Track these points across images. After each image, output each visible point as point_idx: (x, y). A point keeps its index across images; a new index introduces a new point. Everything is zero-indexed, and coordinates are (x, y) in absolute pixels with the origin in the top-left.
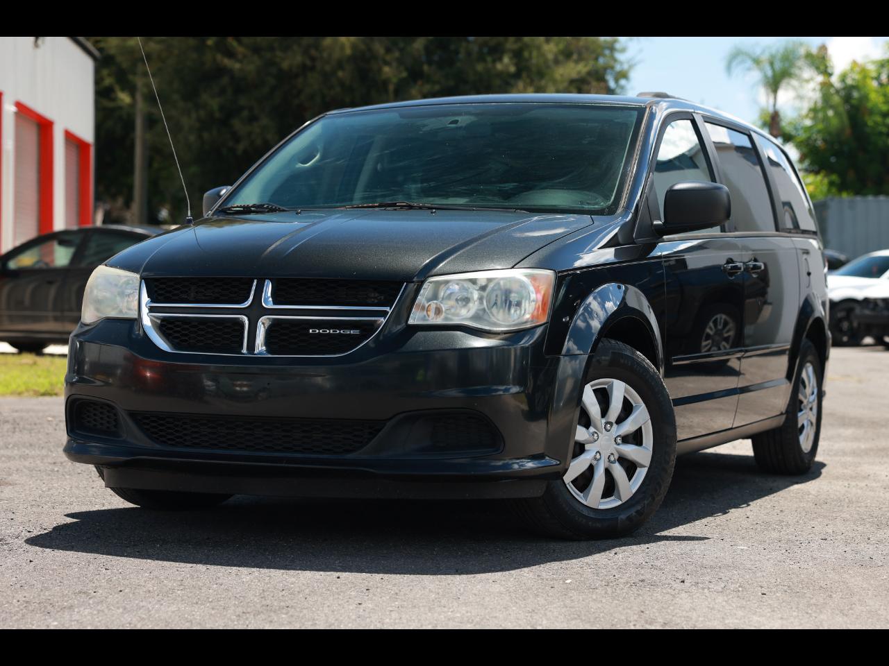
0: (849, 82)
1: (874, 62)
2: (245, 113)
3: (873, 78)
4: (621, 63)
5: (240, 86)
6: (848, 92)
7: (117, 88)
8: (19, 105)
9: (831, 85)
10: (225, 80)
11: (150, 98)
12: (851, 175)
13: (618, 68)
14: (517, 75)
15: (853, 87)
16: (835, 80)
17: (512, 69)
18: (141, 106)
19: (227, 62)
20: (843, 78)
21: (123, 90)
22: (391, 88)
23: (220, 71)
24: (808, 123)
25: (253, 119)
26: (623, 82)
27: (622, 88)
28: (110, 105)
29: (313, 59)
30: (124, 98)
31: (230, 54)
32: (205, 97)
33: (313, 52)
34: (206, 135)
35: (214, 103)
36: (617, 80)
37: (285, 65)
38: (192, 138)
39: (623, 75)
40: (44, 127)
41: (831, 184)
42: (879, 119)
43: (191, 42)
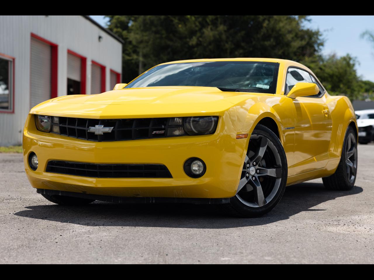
4: (320, 40)
5: (175, 51)
8: (93, 61)
10: (170, 50)
11: (145, 56)
13: (319, 42)
17: (274, 44)
18: (141, 59)
22: (228, 51)
26: (321, 47)
29: (201, 41)
30: (134, 56)
31: (171, 40)
39: (322, 44)
40: (103, 69)
43: (158, 36)
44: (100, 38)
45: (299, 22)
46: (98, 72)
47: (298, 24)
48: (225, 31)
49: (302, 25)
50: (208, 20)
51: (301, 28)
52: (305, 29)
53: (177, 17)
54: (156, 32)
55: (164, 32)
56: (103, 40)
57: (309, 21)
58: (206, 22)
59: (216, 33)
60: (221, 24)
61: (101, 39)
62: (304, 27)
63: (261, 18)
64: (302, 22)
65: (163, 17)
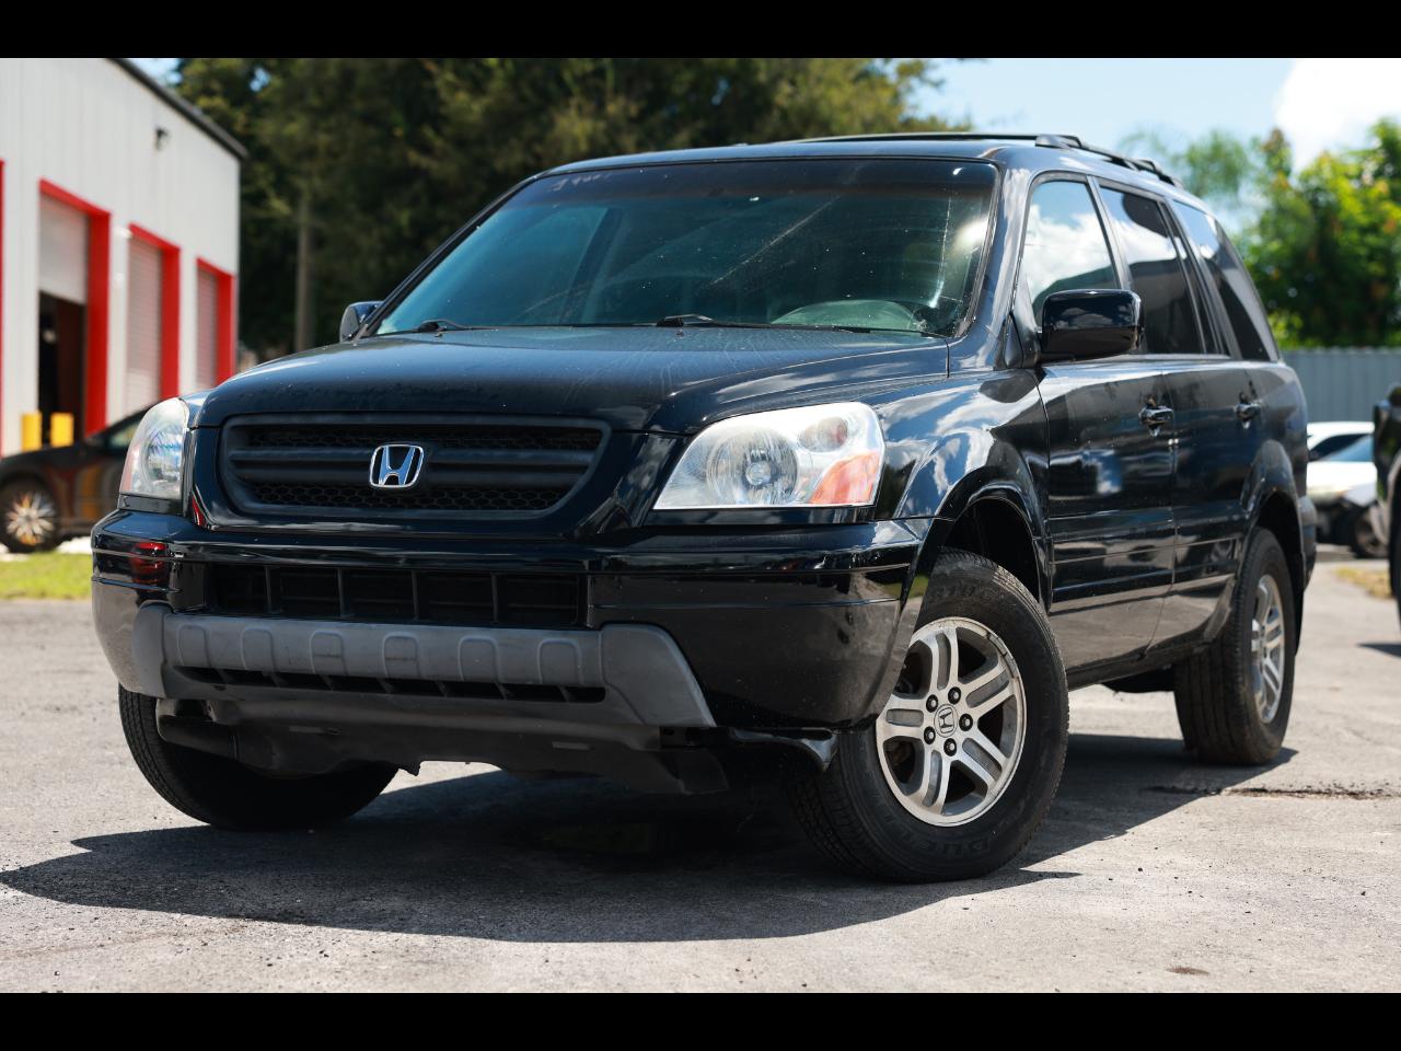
0: (1315, 182)
1: (1354, 153)
3: (1348, 177)
5: (439, 193)
6: (1313, 195)
7: (271, 193)
8: (134, 229)
9: (1288, 187)
10: (418, 186)
11: (322, 207)
12: (1318, 317)
15: (1318, 190)
16: (1294, 180)
18: (304, 218)
19: (422, 161)
20: (1306, 178)
21: (279, 195)
24: (1256, 240)
28: (261, 214)
29: (538, 157)
30: (279, 206)
31: (426, 149)
32: (391, 209)
33: (538, 148)
34: (391, 261)
35: (404, 218)
37: (499, 165)
38: (373, 264)
40: (168, 256)
42: (1354, 236)
43: (373, 132)
44: (160, 133)
45: (902, 88)
46: (151, 267)
47: (896, 97)
48: (632, 120)
49: (910, 100)
50: (567, 77)
51: (908, 113)
52: (922, 114)
53: (449, 62)
54: (369, 119)
55: (397, 117)
56: (172, 145)
57: (937, 85)
58: (560, 82)
59: (602, 125)
60: (616, 91)
61: (163, 141)
62: (915, 107)
63: (763, 68)
64: (910, 89)
65: (393, 62)
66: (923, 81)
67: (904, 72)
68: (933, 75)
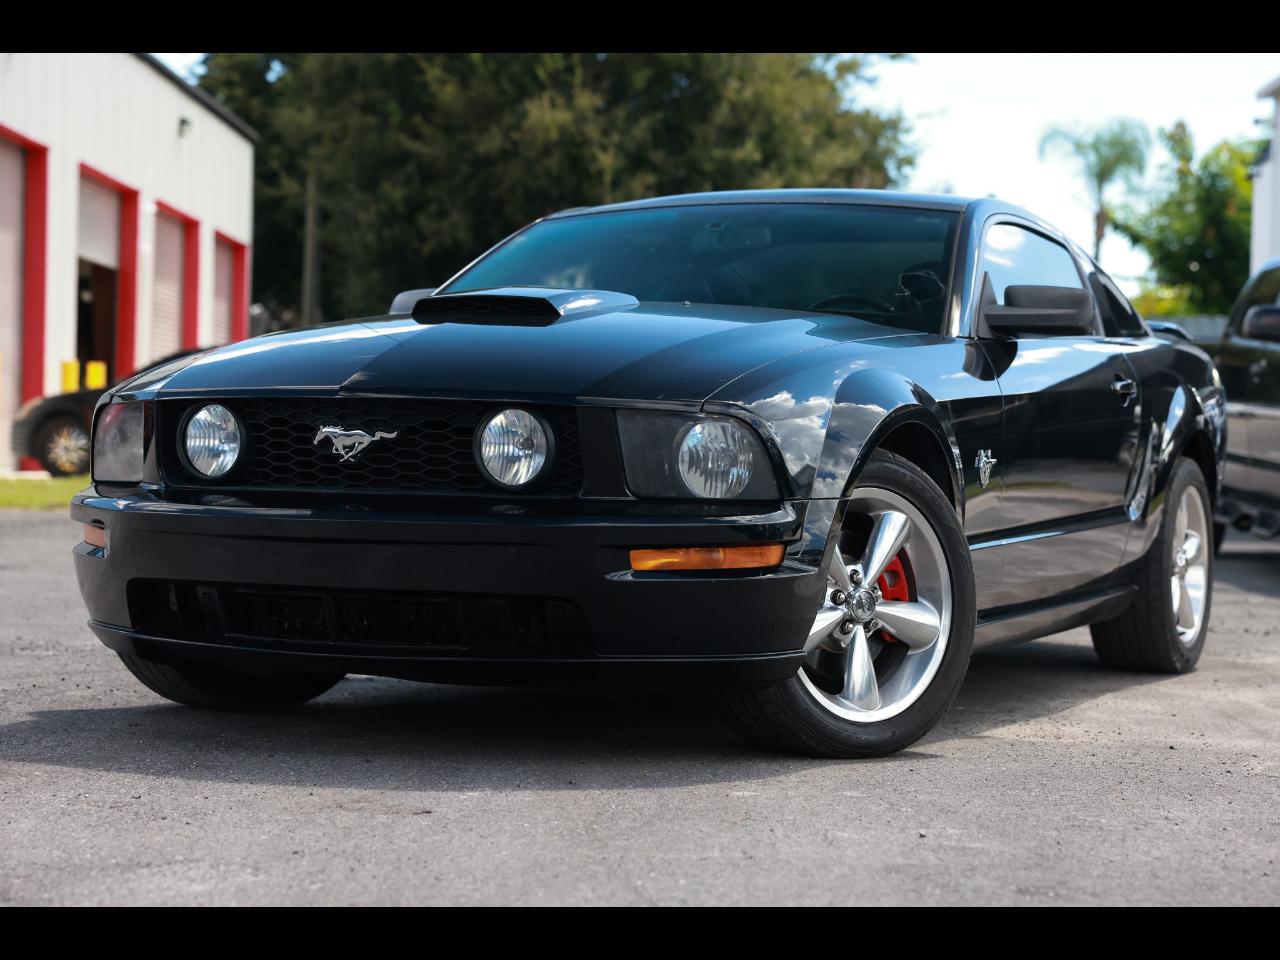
0: (1214, 168)
1: (1251, 143)
2: (433, 208)
4: (904, 146)
5: (428, 174)
6: (1210, 182)
7: (282, 173)
8: (160, 205)
9: (1190, 173)
10: (411, 167)
11: (327, 187)
12: (1215, 288)
13: (901, 152)
14: (765, 164)
15: (1216, 175)
16: (1195, 166)
17: (758, 157)
18: (311, 196)
19: (414, 146)
20: (1205, 165)
21: (290, 175)
22: (608, 179)
23: (404, 157)
25: (443, 214)
26: (907, 170)
27: (906, 177)
28: (275, 192)
29: (515, 143)
30: (289, 186)
31: (416, 135)
32: (386, 187)
34: (387, 233)
35: (397, 194)
36: (899, 168)
37: (482, 150)
38: (370, 237)
39: (908, 161)
40: (189, 227)
41: (1191, 299)
43: (371, 120)
44: (183, 123)
45: (839, 85)
46: (175, 237)
47: (833, 92)
48: (597, 111)
49: (848, 94)
50: (541, 73)
51: (845, 106)
52: (857, 107)
53: (438, 58)
54: (368, 108)
55: (393, 107)
56: (193, 132)
57: (871, 81)
58: (535, 77)
59: (569, 116)
60: (583, 87)
61: (186, 129)
62: (853, 100)
64: (847, 85)
65: (390, 58)
66: (859, 78)
67: (844, 69)
68: (868, 72)
